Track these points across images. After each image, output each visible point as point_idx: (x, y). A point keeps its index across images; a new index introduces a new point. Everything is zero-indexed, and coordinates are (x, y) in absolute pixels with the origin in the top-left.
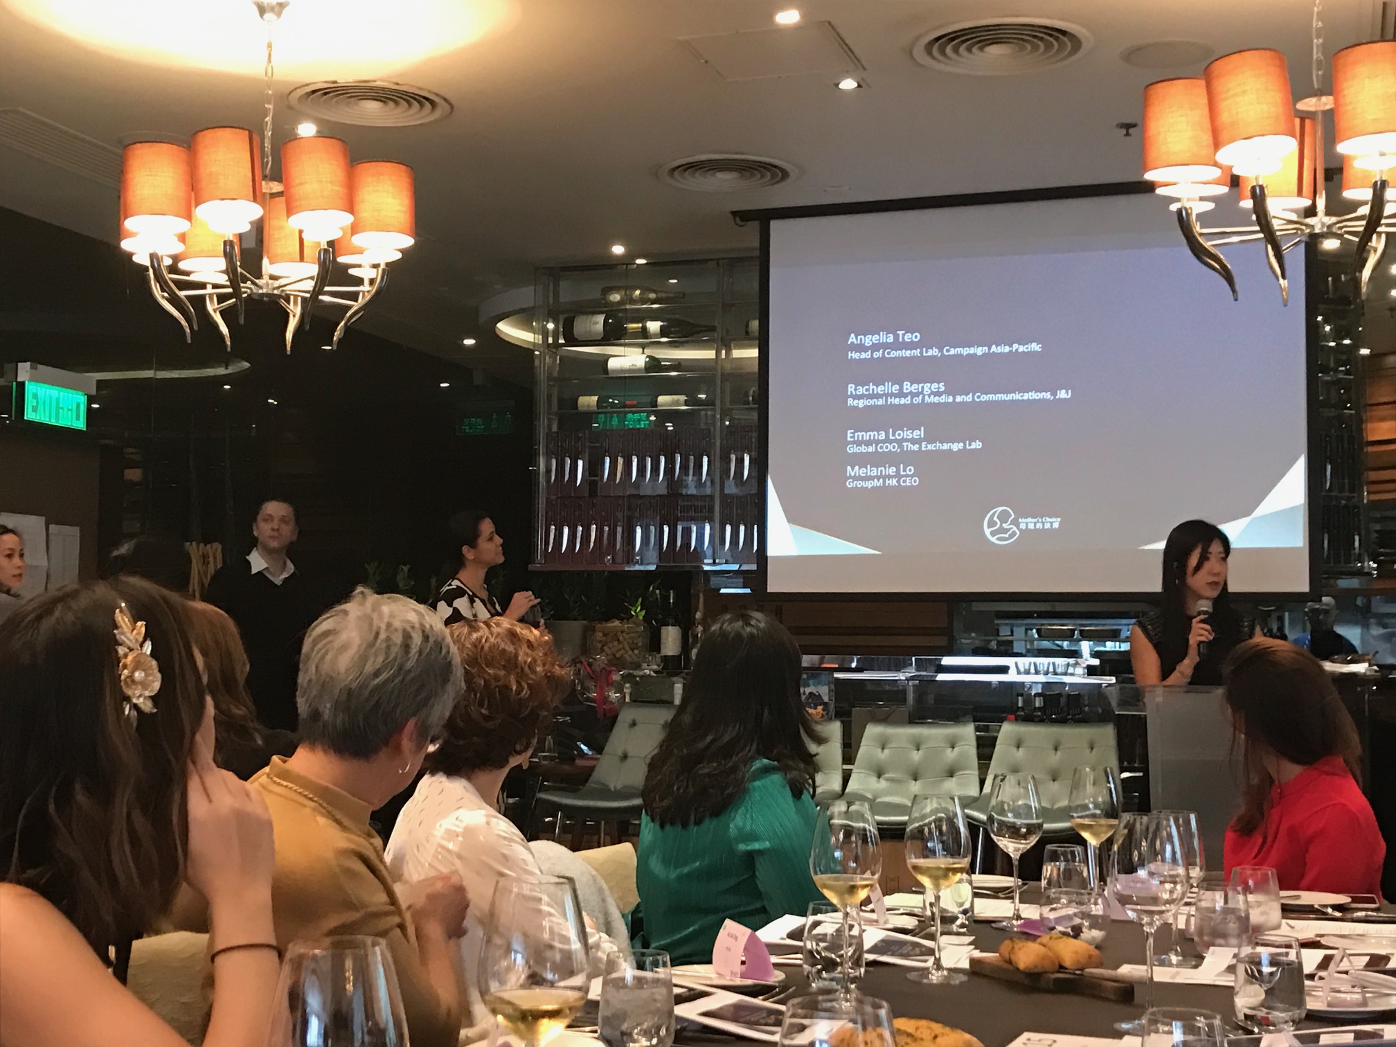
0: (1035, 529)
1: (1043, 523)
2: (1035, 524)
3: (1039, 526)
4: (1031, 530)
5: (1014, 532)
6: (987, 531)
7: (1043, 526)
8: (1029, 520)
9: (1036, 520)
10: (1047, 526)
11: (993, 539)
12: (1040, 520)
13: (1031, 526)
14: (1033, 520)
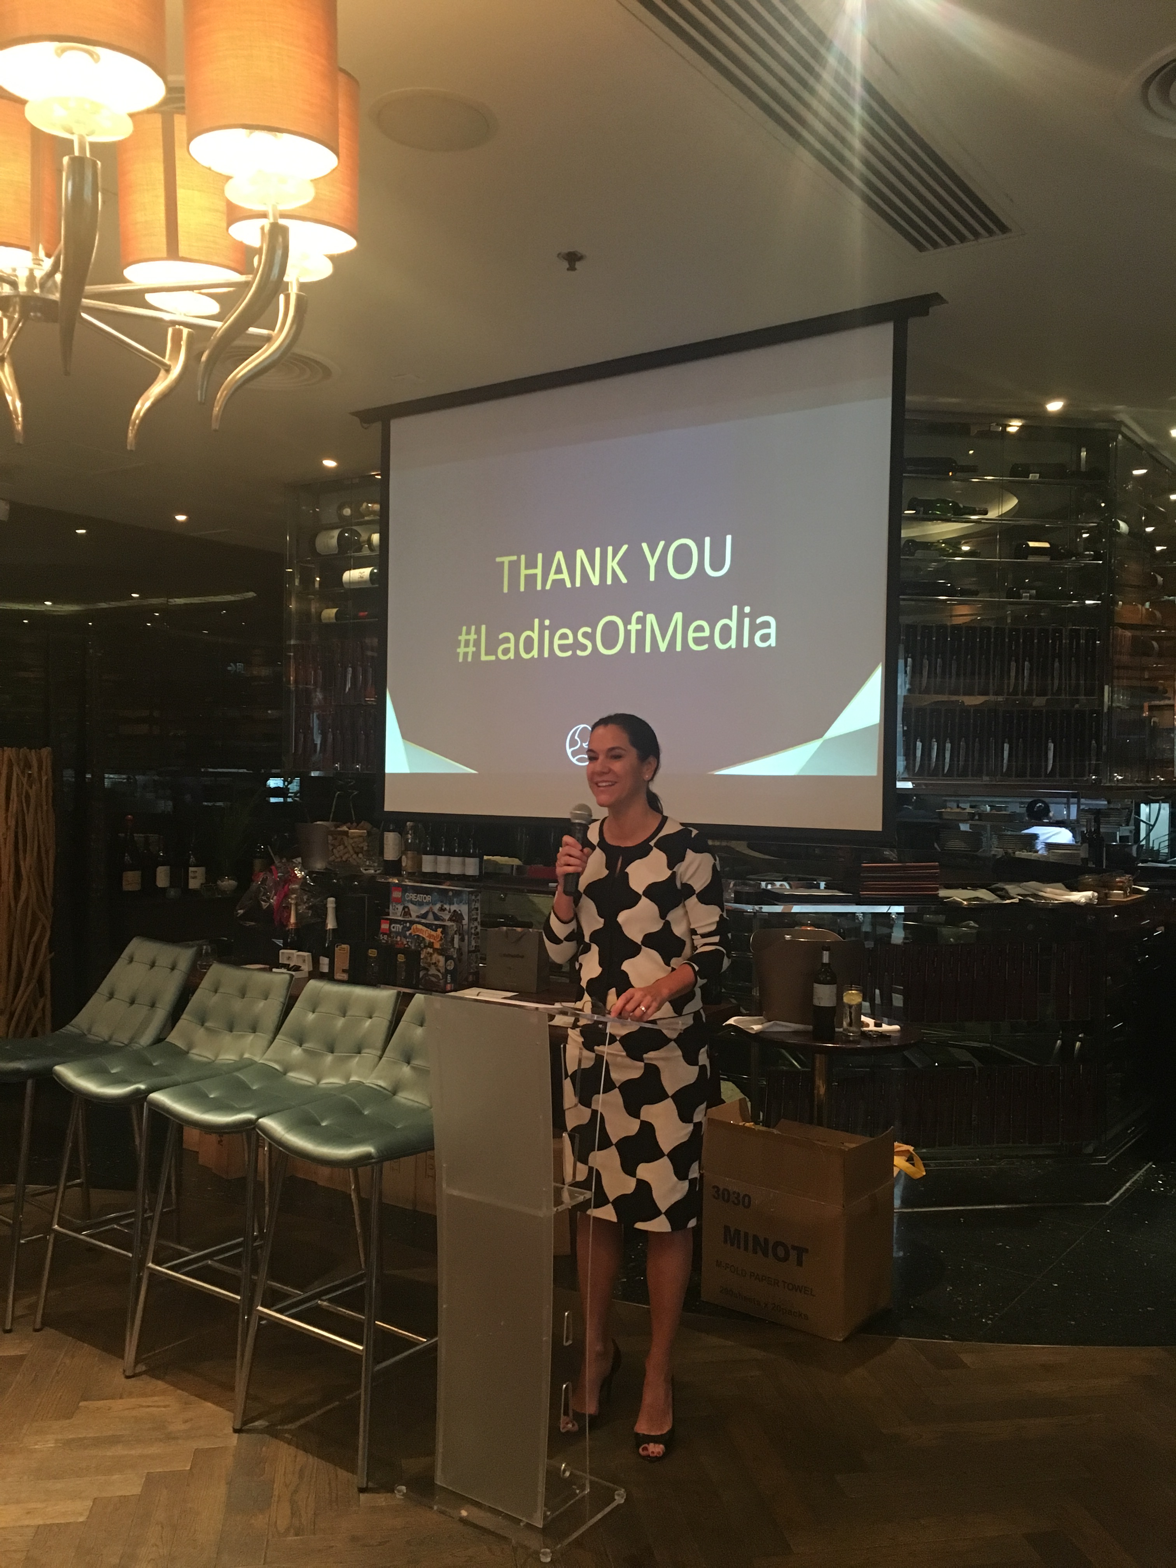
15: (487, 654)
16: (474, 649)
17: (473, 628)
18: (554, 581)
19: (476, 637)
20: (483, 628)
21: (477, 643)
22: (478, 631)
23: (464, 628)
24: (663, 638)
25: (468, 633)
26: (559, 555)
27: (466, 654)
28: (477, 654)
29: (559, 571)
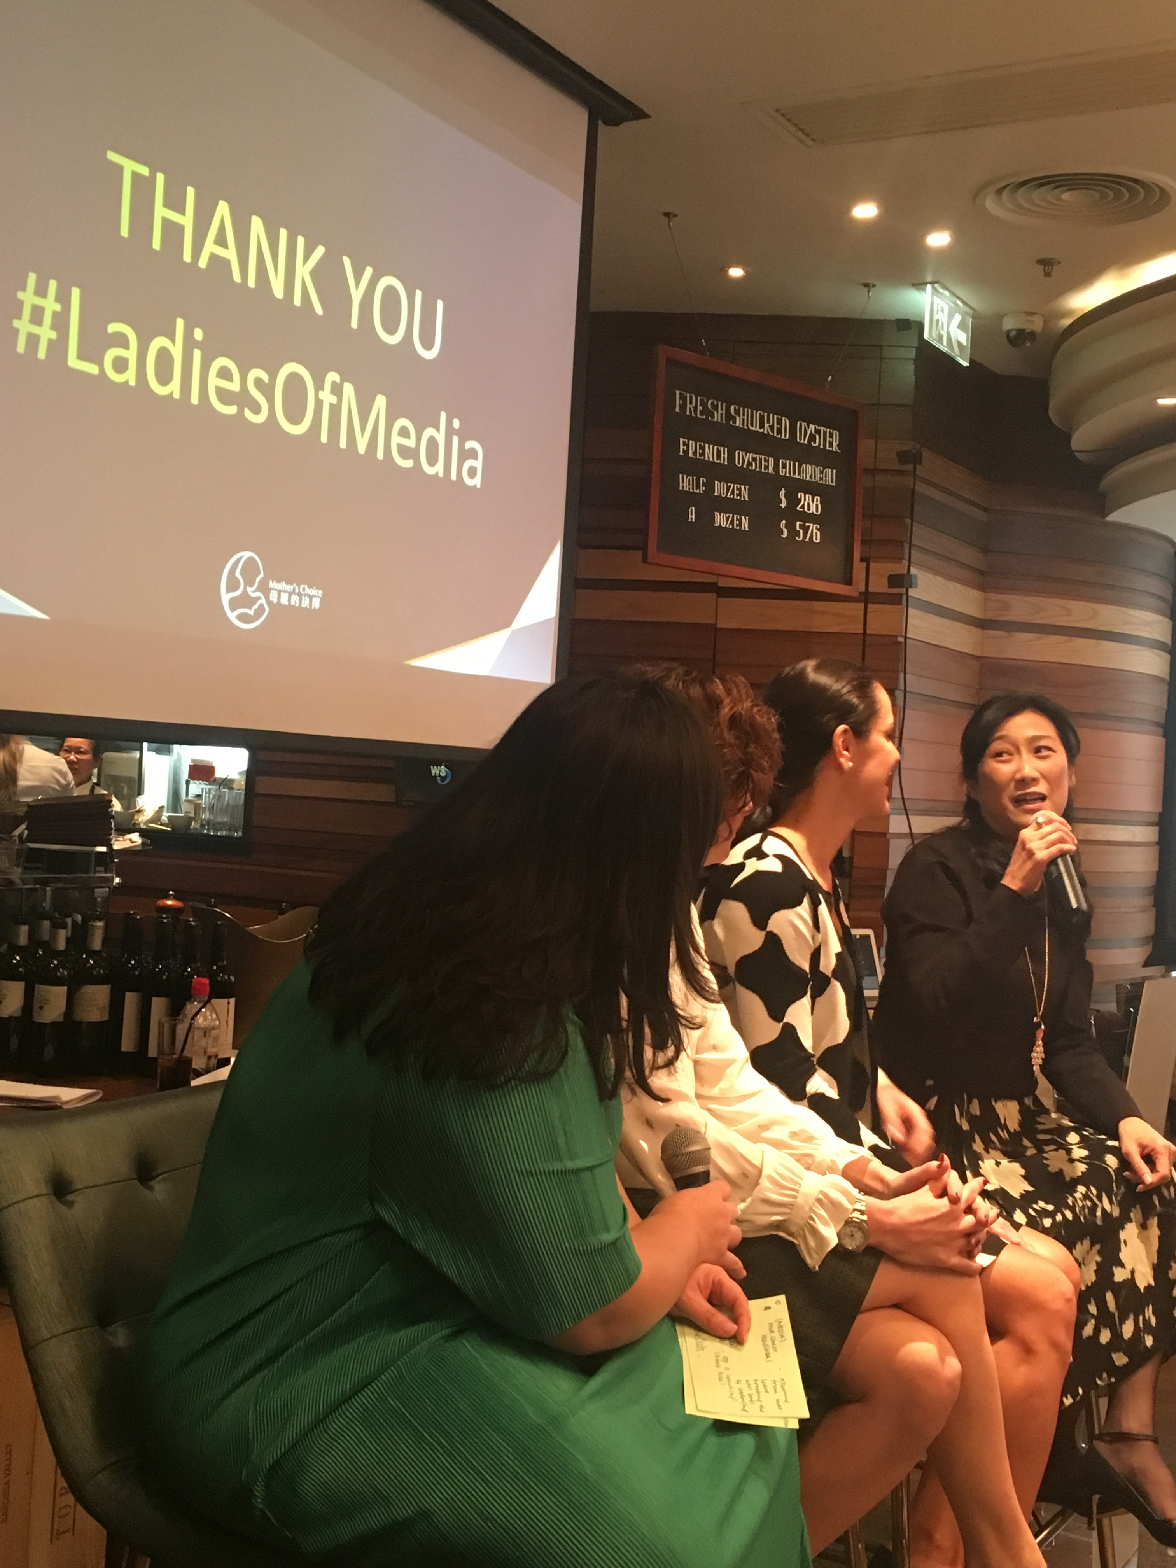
0: (290, 607)
1: (300, 595)
2: (290, 594)
3: (295, 599)
4: (284, 606)
5: (261, 605)
6: (226, 598)
7: (300, 600)
8: (283, 586)
9: (292, 587)
10: (305, 603)
11: (232, 616)
12: (297, 591)
13: (284, 600)
14: (289, 588)
15: (81, 356)
16: (53, 335)
17: (53, 285)
18: (213, 257)
19: (58, 307)
20: (76, 293)
21: (61, 322)
22: (63, 298)
23: (32, 278)
24: (363, 430)
25: (41, 291)
26: (223, 209)
27: (33, 340)
28: (58, 347)
29: (221, 241)
